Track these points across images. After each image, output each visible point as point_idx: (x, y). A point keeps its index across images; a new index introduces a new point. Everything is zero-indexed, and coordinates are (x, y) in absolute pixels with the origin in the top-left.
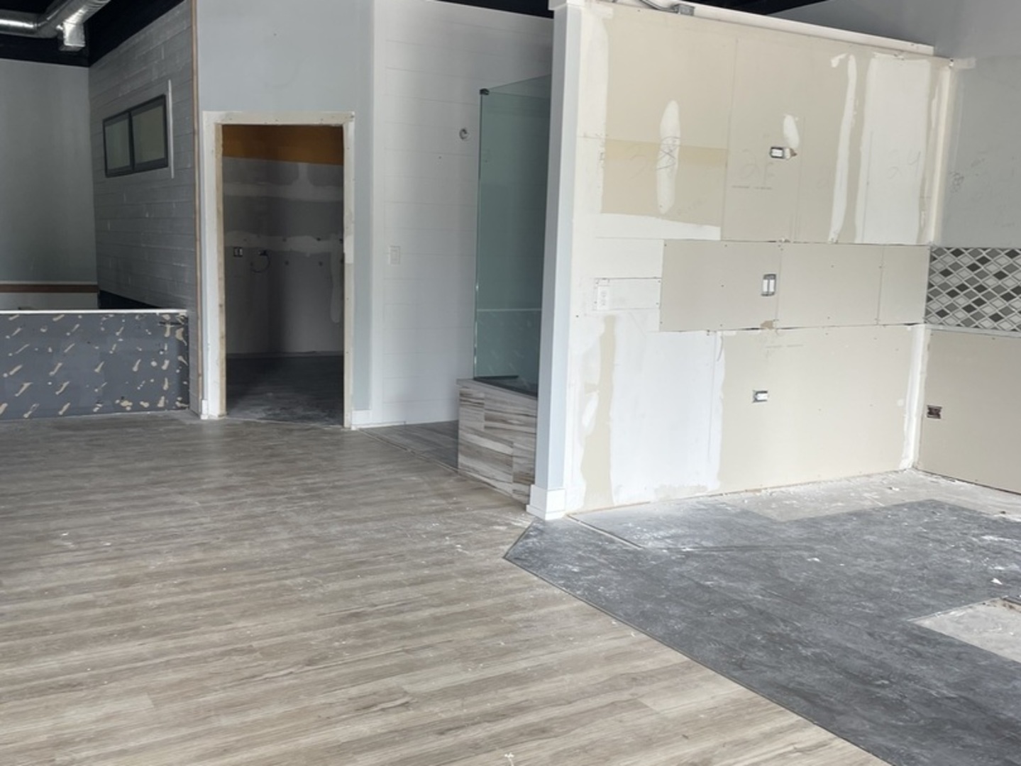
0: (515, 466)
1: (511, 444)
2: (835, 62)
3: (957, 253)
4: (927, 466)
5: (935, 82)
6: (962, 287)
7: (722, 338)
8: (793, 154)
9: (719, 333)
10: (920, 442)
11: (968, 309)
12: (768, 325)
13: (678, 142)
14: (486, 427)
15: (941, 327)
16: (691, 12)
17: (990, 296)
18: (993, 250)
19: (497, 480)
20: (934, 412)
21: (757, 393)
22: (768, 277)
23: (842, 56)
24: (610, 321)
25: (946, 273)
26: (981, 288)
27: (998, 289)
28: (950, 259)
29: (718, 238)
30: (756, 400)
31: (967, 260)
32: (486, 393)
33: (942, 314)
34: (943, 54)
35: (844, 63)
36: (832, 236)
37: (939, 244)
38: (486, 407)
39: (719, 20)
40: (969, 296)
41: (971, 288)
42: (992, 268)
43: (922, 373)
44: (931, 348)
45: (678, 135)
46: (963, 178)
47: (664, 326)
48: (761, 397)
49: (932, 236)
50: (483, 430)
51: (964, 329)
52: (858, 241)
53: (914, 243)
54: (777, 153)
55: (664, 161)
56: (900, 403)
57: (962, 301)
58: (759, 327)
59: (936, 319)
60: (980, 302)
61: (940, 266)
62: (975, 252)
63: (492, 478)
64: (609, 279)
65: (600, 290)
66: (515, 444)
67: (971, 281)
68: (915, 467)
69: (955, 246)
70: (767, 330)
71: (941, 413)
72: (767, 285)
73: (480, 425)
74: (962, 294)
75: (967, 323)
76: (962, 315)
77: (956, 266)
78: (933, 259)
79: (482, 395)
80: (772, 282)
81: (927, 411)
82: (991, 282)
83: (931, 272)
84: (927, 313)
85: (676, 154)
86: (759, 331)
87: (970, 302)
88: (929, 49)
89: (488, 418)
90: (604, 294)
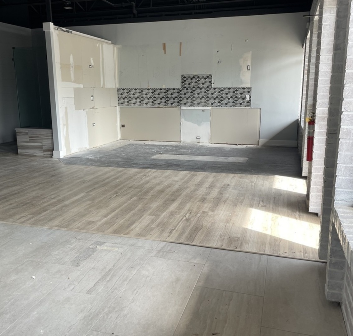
0: (43, 148)
1: (41, 143)
2: (98, 45)
3: (124, 89)
4: (123, 138)
5: (114, 50)
6: (126, 97)
7: (86, 111)
8: (93, 67)
9: (85, 110)
10: (121, 133)
11: (128, 102)
12: (93, 108)
13: (73, 64)
14: (29, 140)
15: (122, 107)
16: (71, 33)
17: (132, 99)
18: (132, 89)
19: (37, 153)
20: (123, 126)
21: (93, 124)
22: (92, 96)
23: (98, 44)
24: (66, 108)
25: (122, 94)
26: (130, 97)
27: (134, 97)
28: (122, 91)
29: (82, 87)
30: (93, 126)
31: (126, 91)
32: (28, 131)
33: (122, 103)
34: (114, 43)
35: (99, 45)
36: (101, 86)
37: (119, 88)
38: (29, 134)
39: (77, 35)
40: (128, 99)
41: (128, 97)
42: (132, 93)
43: (119, 118)
44: (121, 111)
45: (73, 62)
46: (122, 72)
47: (76, 109)
48: (94, 125)
49: (117, 86)
50: (28, 141)
51: (127, 107)
52: (106, 87)
53: (114, 87)
54: (90, 67)
55: (71, 69)
56: (116, 125)
57: (126, 100)
58: (92, 108)
59: (121, 105)
60: (130, 100)
61: (120, 93)
62: (127, 89)
63: (35, 153)
64: (65, 98)
65: (64, 101)
66: (43, 142)
67: (128, 96)
68: (120, 139)
69: (123, 88)
70: (93, 109)
71: (125, 126)
72: (92, 98)
73: (28, 140)
74: (126, 99)
75: (128, 105)
76: (127, 103)
77: (124, 93)
78: (118, 91)
79: (27, 131)
80: (93, 97)
81: (121, 126)
82: (132, 96)
83: (118, 94)
84: (119, 103)
85: (73, 67)
86: (92, 109)
87: (128, 100)
88: (110, 42)
89: (29, 137)
90: (64, 102)
